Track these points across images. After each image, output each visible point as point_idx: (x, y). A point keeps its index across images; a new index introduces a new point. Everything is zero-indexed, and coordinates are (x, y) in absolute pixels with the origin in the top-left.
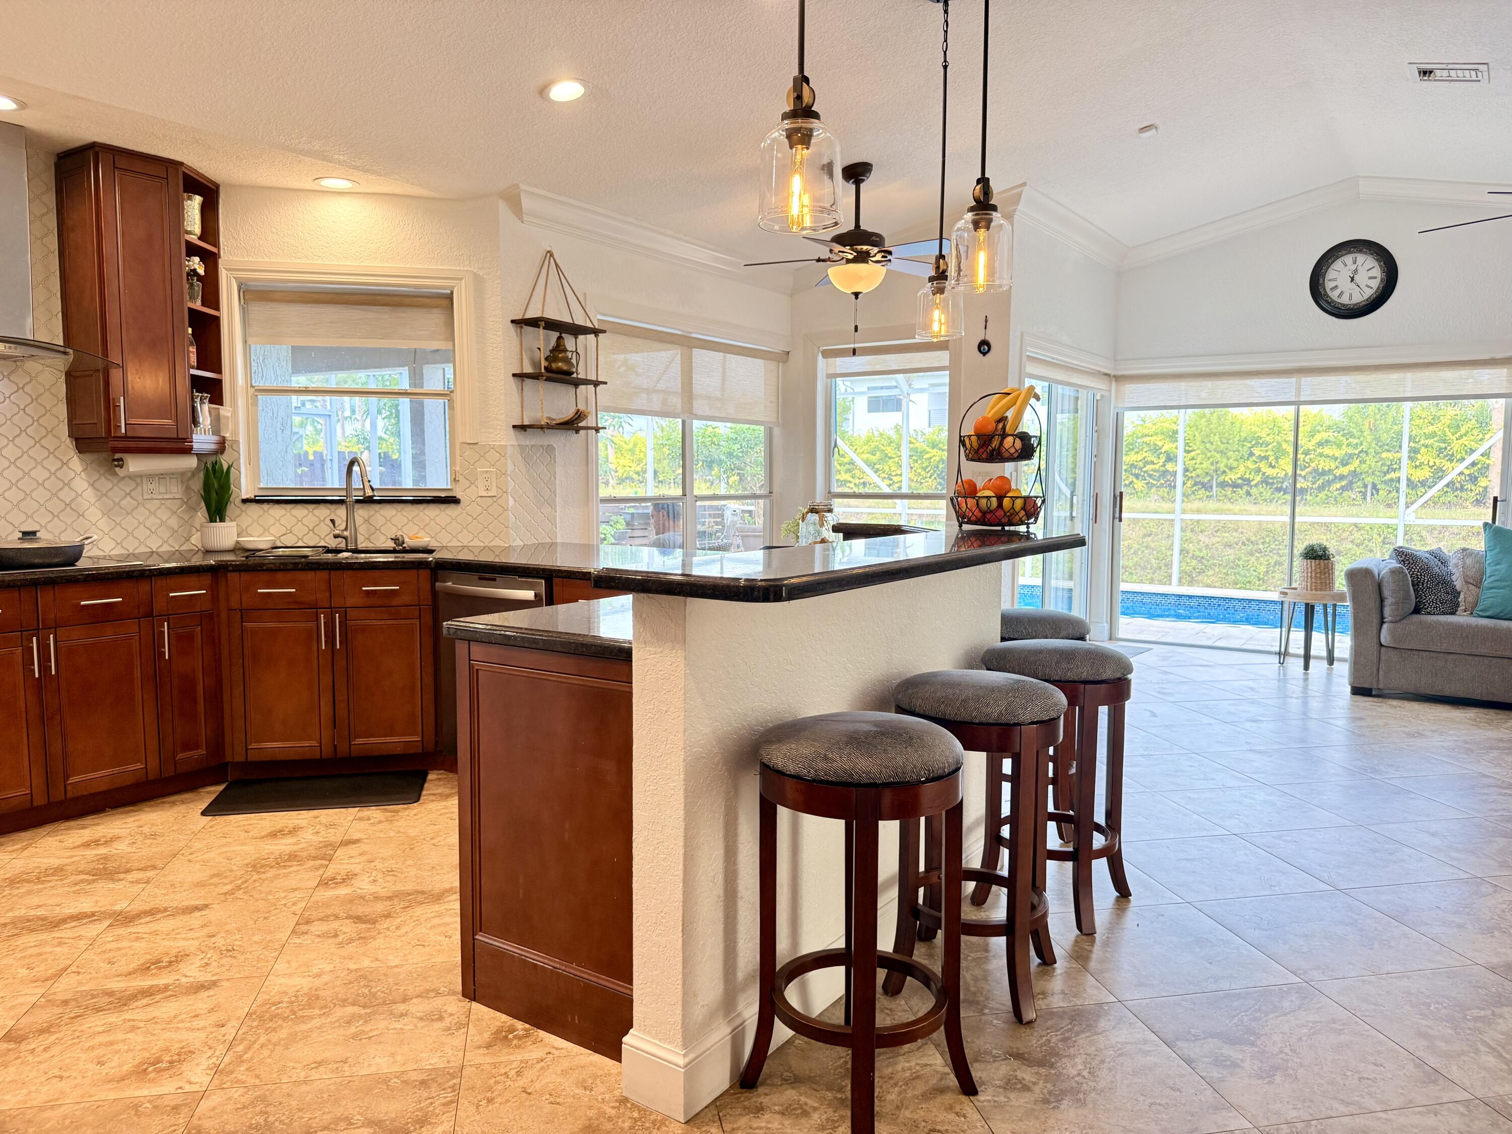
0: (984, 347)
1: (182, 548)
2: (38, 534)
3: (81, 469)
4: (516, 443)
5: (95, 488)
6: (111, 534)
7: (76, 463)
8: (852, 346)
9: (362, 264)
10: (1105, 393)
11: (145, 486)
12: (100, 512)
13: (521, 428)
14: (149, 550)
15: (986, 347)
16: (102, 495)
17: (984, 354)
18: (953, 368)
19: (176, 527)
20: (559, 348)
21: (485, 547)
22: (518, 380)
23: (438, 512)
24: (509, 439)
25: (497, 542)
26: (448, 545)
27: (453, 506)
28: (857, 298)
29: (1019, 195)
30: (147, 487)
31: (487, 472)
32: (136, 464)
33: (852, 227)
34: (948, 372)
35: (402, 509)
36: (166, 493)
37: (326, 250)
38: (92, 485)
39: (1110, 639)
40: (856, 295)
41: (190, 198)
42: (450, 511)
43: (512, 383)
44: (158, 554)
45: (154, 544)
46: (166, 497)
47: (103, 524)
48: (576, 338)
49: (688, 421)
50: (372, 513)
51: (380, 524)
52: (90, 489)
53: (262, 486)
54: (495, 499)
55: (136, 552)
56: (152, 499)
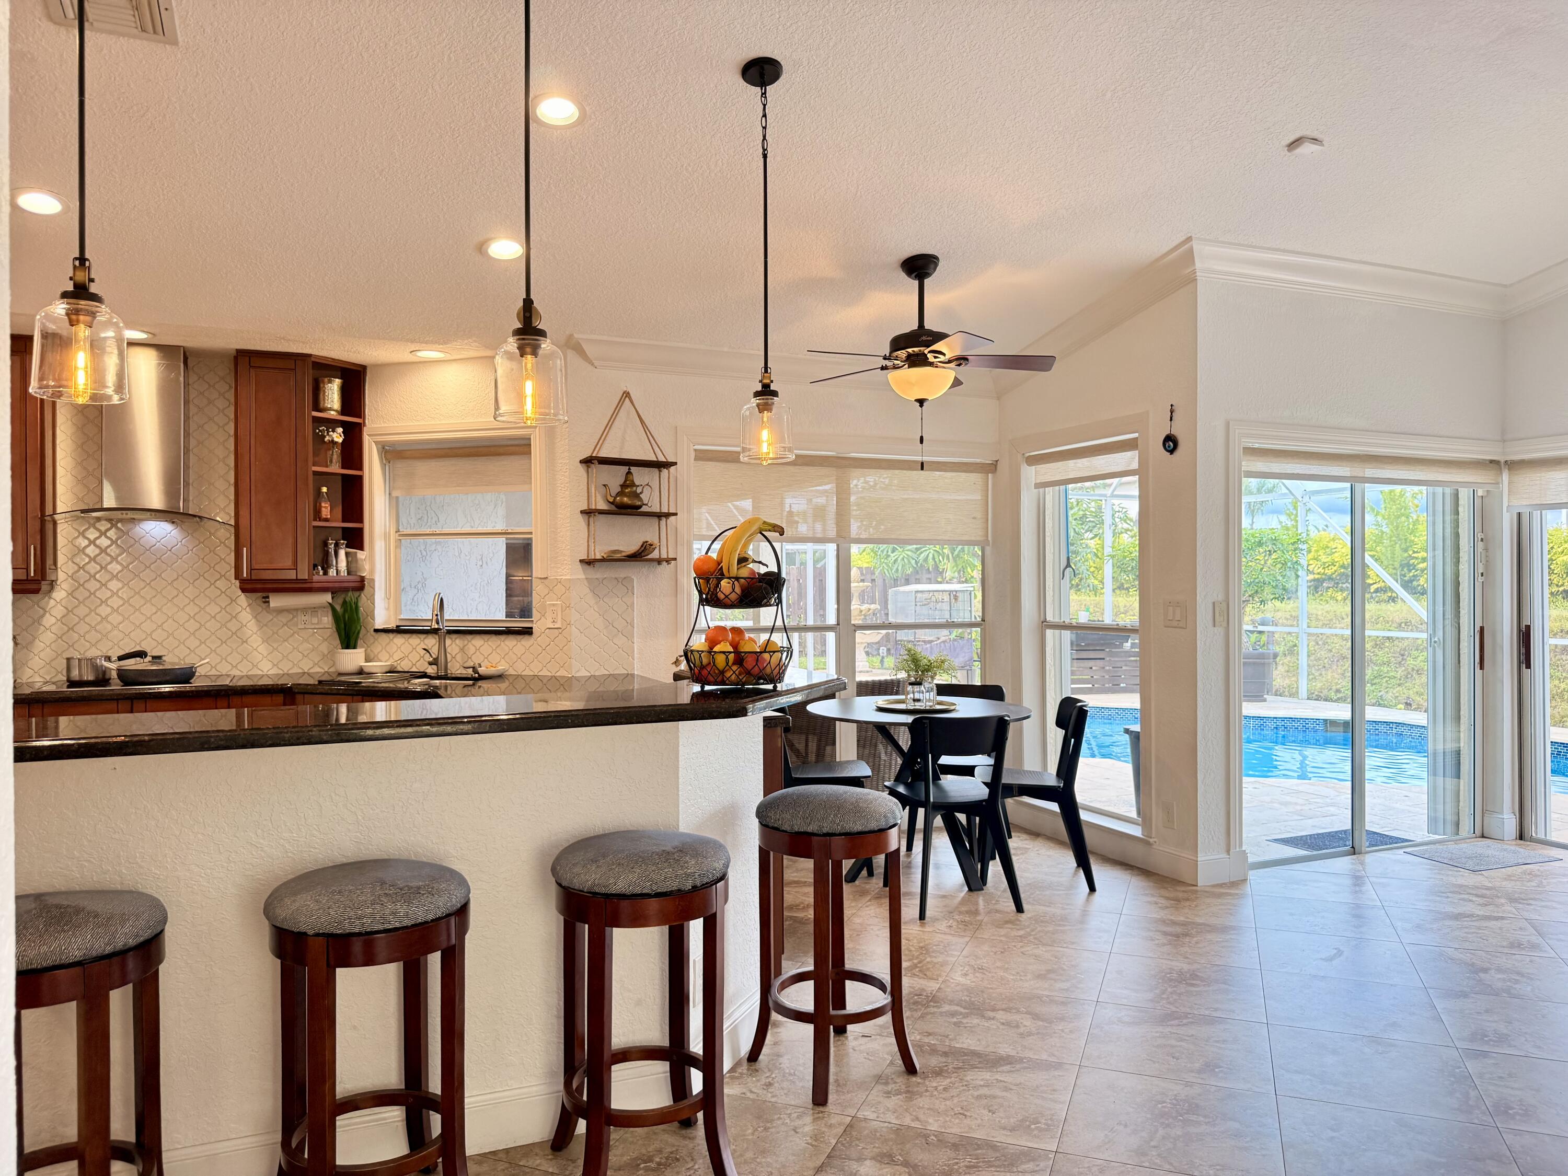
0: (1171, 443)
1: (330, 670)
2: (164, 658)
3: (246, 605)
4: (584, 577)
5: (258, 621)
6: (269, 657)
7: (243, 599)
8: (919, 459)
9: (463, 421)
10: (1490, 488)
11: (299, 618)
12: (260, 639)
13: (588, 563)
14: (300, 671)
15: (1171, 444)
16: (261, 626)
17: (1172, 452)
18: (1141, 472)
19: (326, 652)
20: (627, 484)
21: (552, 677)
22: (586, 517)
23: (515, 643)
24: (579, 573)
25: (562, 673)
26: (523, 674)
27: (527, 637)
28: (921, 406)
29: (1191, 250)
30: (302, 617)
31: (554, 605)
32: (277, 601)
33: (915, 326)
34: (1136, 478)
35: (472, 639)
36: (318, 624)
37: (437, 411)
38: (255, 617)
39: (1521, 837)
40: (921, 402)
41: (330, 382)
42: (525, 641)
43: (581, 521)
44: (309, 674)
45: (306, 666)
46: (317, 627)
47: (263, 649)
48: (660, 471)
49: (842, 546)
50: (466, 642)
51: (472, 653)
52: (253, 620)
53: (402, 617)
54: (560, 631)
55: (290, 672)
56: (305, 628)
